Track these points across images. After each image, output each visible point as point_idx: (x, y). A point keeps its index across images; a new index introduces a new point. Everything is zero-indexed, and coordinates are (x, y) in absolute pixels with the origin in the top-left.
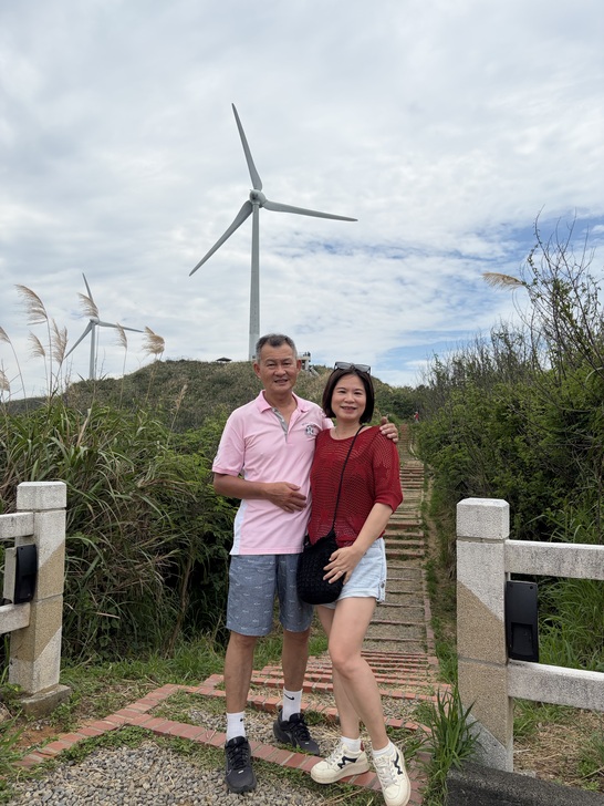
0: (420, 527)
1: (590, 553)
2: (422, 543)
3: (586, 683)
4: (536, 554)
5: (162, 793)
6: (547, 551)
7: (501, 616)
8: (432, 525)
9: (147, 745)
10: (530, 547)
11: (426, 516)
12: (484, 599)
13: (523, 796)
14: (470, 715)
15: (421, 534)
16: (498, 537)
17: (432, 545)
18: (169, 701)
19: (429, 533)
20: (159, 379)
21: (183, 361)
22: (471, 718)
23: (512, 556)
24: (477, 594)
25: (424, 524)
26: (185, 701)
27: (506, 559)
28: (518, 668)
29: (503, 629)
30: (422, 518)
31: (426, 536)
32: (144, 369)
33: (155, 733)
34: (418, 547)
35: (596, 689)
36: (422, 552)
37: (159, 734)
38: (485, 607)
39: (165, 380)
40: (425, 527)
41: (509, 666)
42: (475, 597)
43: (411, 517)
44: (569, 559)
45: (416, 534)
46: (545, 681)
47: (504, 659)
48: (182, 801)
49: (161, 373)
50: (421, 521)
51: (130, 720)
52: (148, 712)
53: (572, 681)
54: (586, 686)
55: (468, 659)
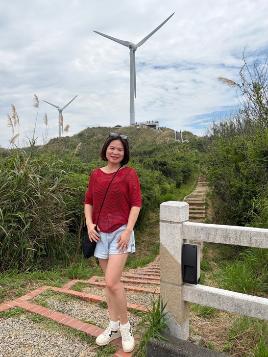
0: (204, 204)
1: (223, 230)
2: (204, 211)
3: (219, 297)
4: (197, 230)
5: (19, 341)
6: (203, 229)
7: (180, 261)
8: (210, 203)
9: (23, 317)
10: (194, 227)
11: (208, 199)
12: (172, 252)
13: (181, 353)
14: (165, 309)
15: (204, 207)
16: (178, 221)
17: (209, 212)
18: (42, 295)
19: (208, 207)
20: (89, 136)
21: (99, 127)
22: (165, 311)
23: (186, 230)
24: (169, 250)
25: (206, 203)
26: (49, 294)
27: (183, 232)
28: (188, 287)
29: (180, 268)
30: (206, 200)
31: (206, 209)
32: (83, 132)
33: (28, 311)
34: (202, 213)
35: (224, 299)
36: (204, 216)
37: (29, 312)
38: (172, 256)
39: (92, 137)
40: (206, 204)
41: (184, 286)
42: (168, 251)
43: (200, 199)
44: (213, 233)
45: (201, 208)
46: (201, 294)
47: (181, 282)
48: (27, 346)
49: (90, 133)
50: (205, 201)
51: (19, 304)
52: (29, 300)
53: (213, 295)
54: (219, 298)
55: (164, 282)
